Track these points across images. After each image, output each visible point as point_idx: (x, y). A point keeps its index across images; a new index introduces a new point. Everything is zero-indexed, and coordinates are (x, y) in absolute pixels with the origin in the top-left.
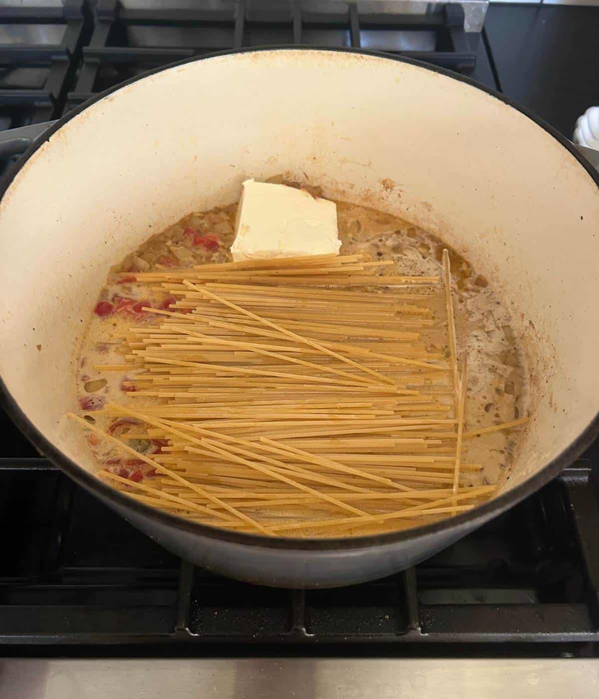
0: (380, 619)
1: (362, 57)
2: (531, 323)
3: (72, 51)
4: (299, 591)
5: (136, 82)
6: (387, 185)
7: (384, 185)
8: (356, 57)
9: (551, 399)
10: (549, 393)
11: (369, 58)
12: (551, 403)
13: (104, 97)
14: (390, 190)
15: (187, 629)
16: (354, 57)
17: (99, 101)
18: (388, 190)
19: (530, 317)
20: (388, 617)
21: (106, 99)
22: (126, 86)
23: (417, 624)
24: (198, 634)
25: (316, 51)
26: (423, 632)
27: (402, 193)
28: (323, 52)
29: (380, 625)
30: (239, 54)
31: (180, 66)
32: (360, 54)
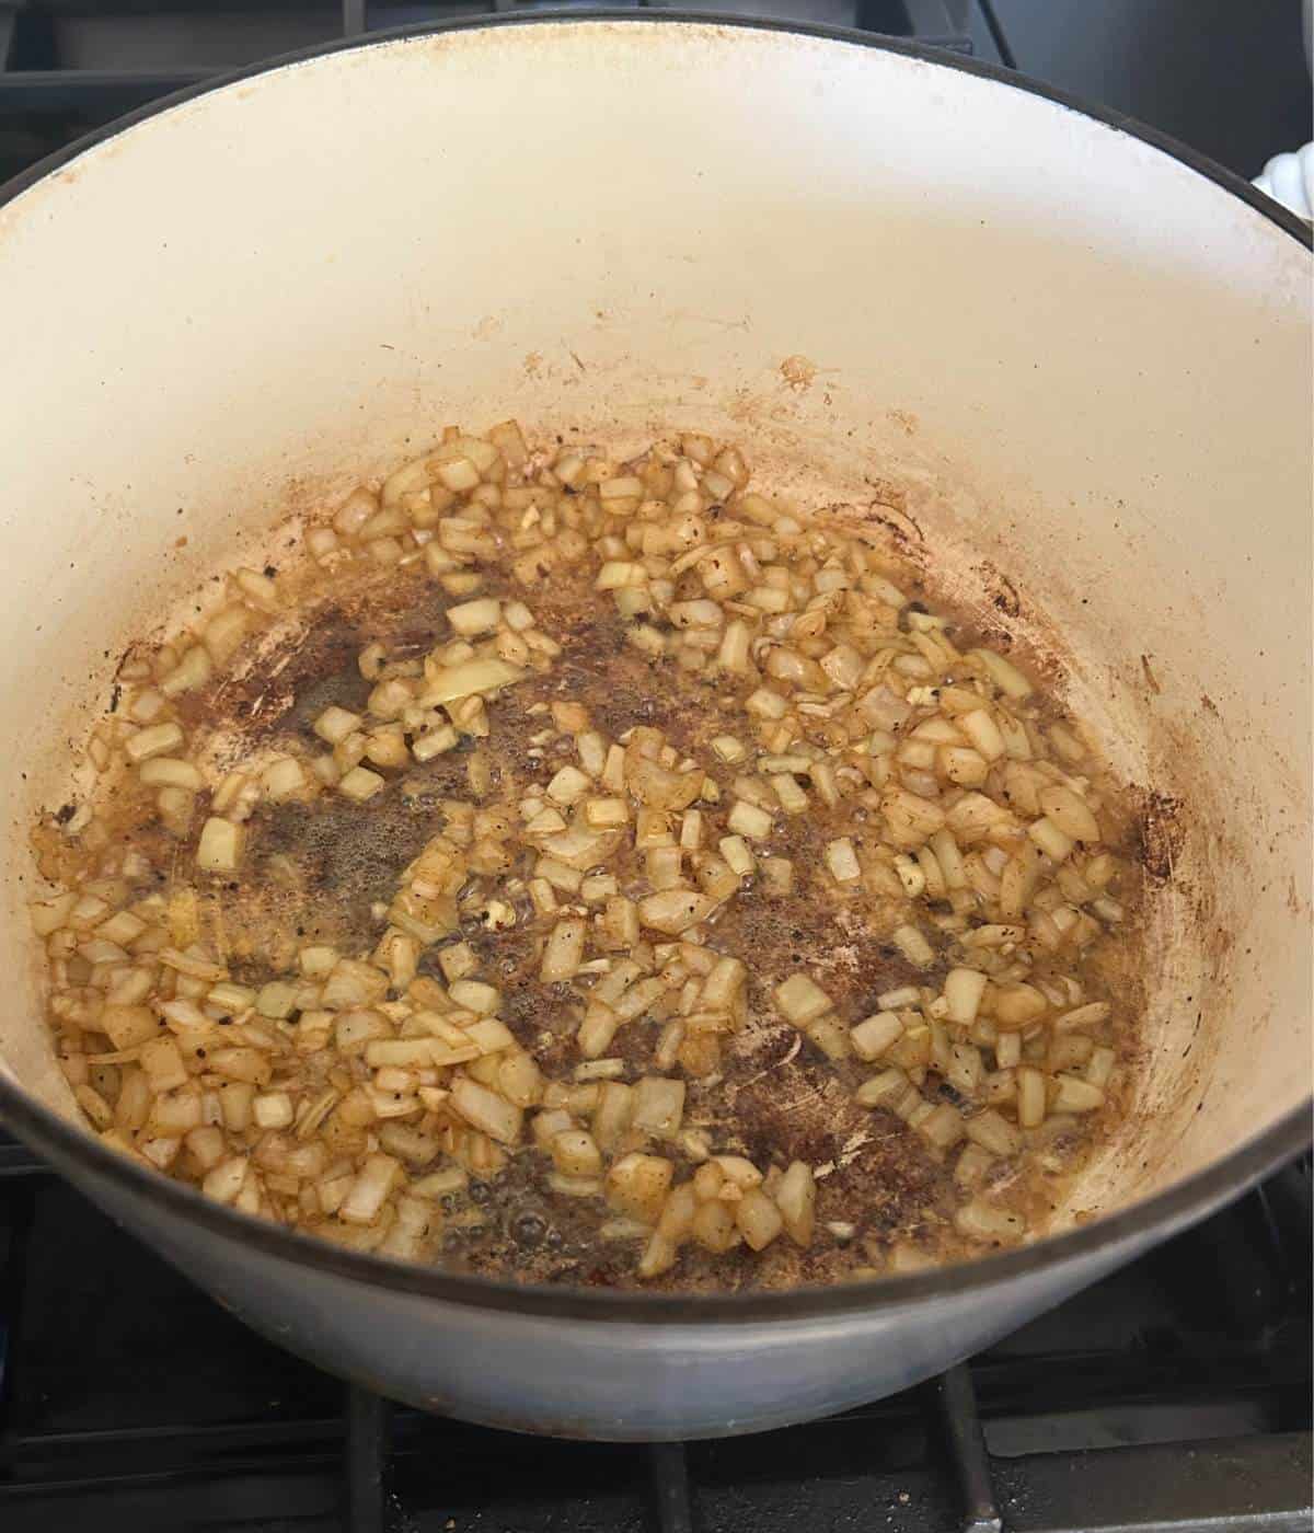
0: (890, 1503)
1: (720, 33)
2: (1207, 702)
5: (130, 129)
6: (794, 375)
7: (785, 374)
8: (706, 36)
9: (1292, 890)
10: (1283, 878)
11: (740, 36)
12: (1292, 902)
13: (50, 172)
14: (803, 385)
16: (700, 35)
17: (39, 183)
18: (796, 385)
19: (1202, 688)
20: (906, 1498)
21: (57, 175)
22: (108, 141)
25: (598, 25)
27: (836, 392)
28: (616, 25)
29: (889, 1519)
30: (396, 42)
31: (245, 81)
32: (715, 27)
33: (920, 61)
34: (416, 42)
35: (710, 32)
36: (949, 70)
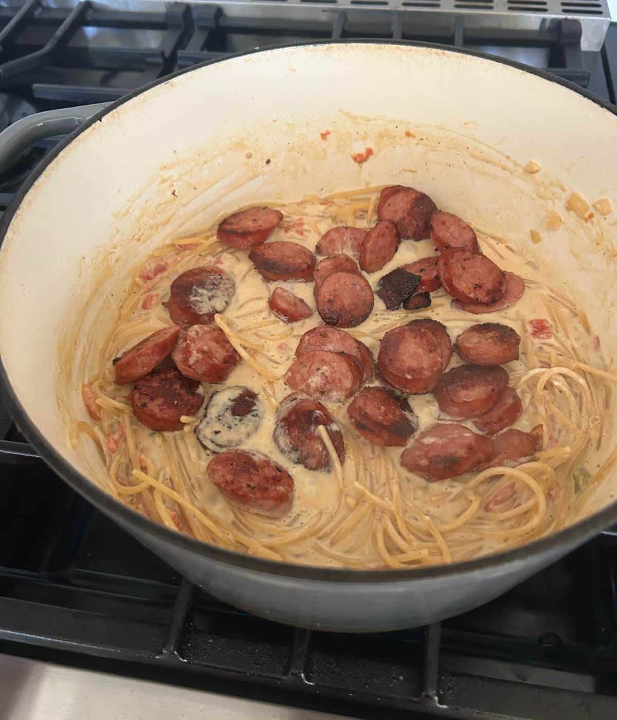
0: (394, 678)
3: (167, 54)
4: (303, 631)
15: (175, 653)
20: (402, 678)
22: (189, 73)
23: (434, 692)
24: (187, 659)
26: (441, 702)
29: (392, 685)
31: (248, 55)
32: (441, 51)
33: (525, 72)
34: (319, 46)
35: (439, 52)
36: (536, 76)
